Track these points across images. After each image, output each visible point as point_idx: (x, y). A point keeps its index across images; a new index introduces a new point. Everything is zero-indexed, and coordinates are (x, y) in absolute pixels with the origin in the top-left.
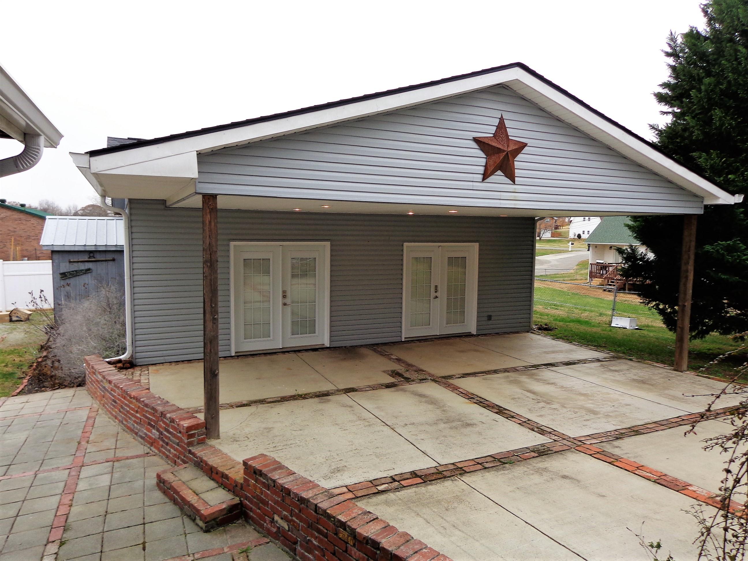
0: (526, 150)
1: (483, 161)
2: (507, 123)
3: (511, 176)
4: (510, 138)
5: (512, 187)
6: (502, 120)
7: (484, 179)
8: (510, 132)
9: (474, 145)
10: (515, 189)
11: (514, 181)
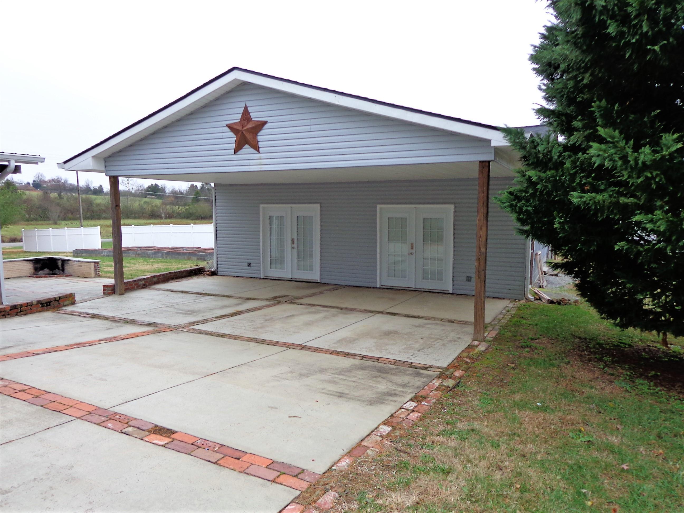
0: (266, 126)
1: (234, 140)
2: (250, 109)
3: (256, 148)
4: (253, 119)
5: (258, 156)
6: (246, 109)
7: (236, 152)
8: (252, 115)
9: (227, 129)
10: (260, 157)
11: (259, 151)
